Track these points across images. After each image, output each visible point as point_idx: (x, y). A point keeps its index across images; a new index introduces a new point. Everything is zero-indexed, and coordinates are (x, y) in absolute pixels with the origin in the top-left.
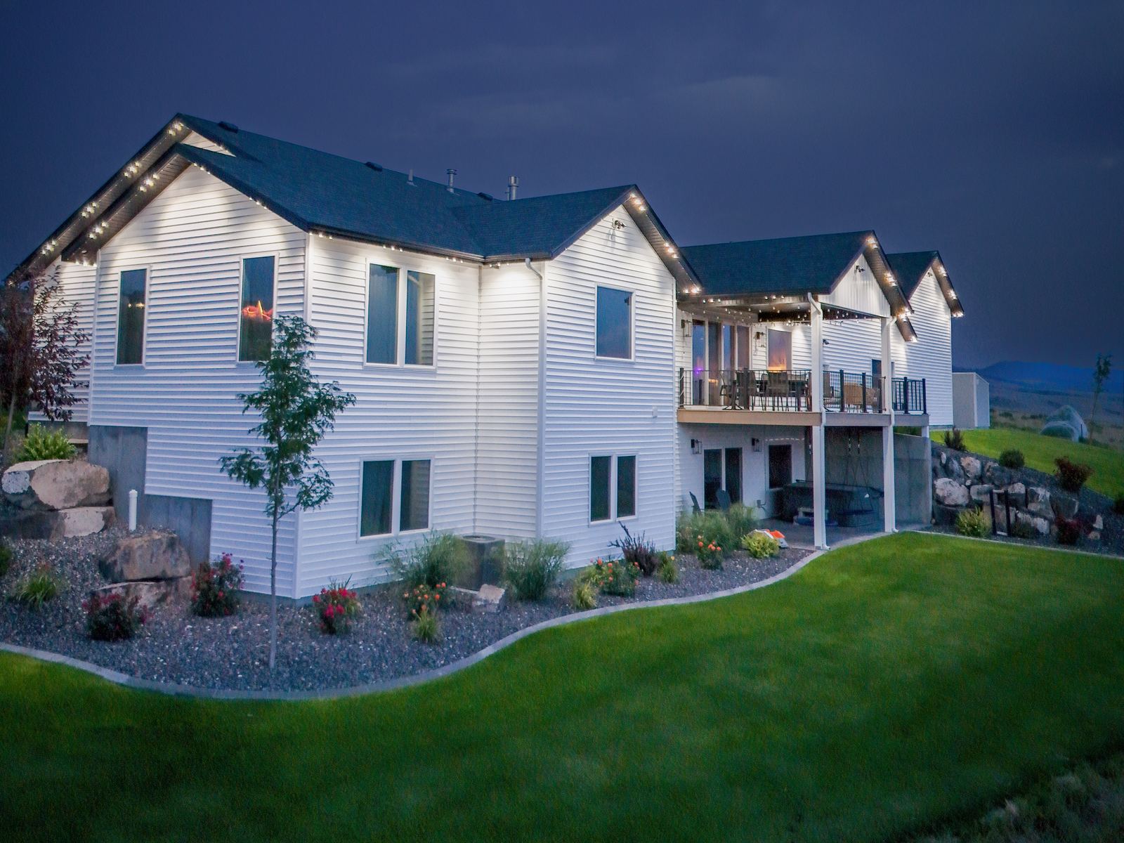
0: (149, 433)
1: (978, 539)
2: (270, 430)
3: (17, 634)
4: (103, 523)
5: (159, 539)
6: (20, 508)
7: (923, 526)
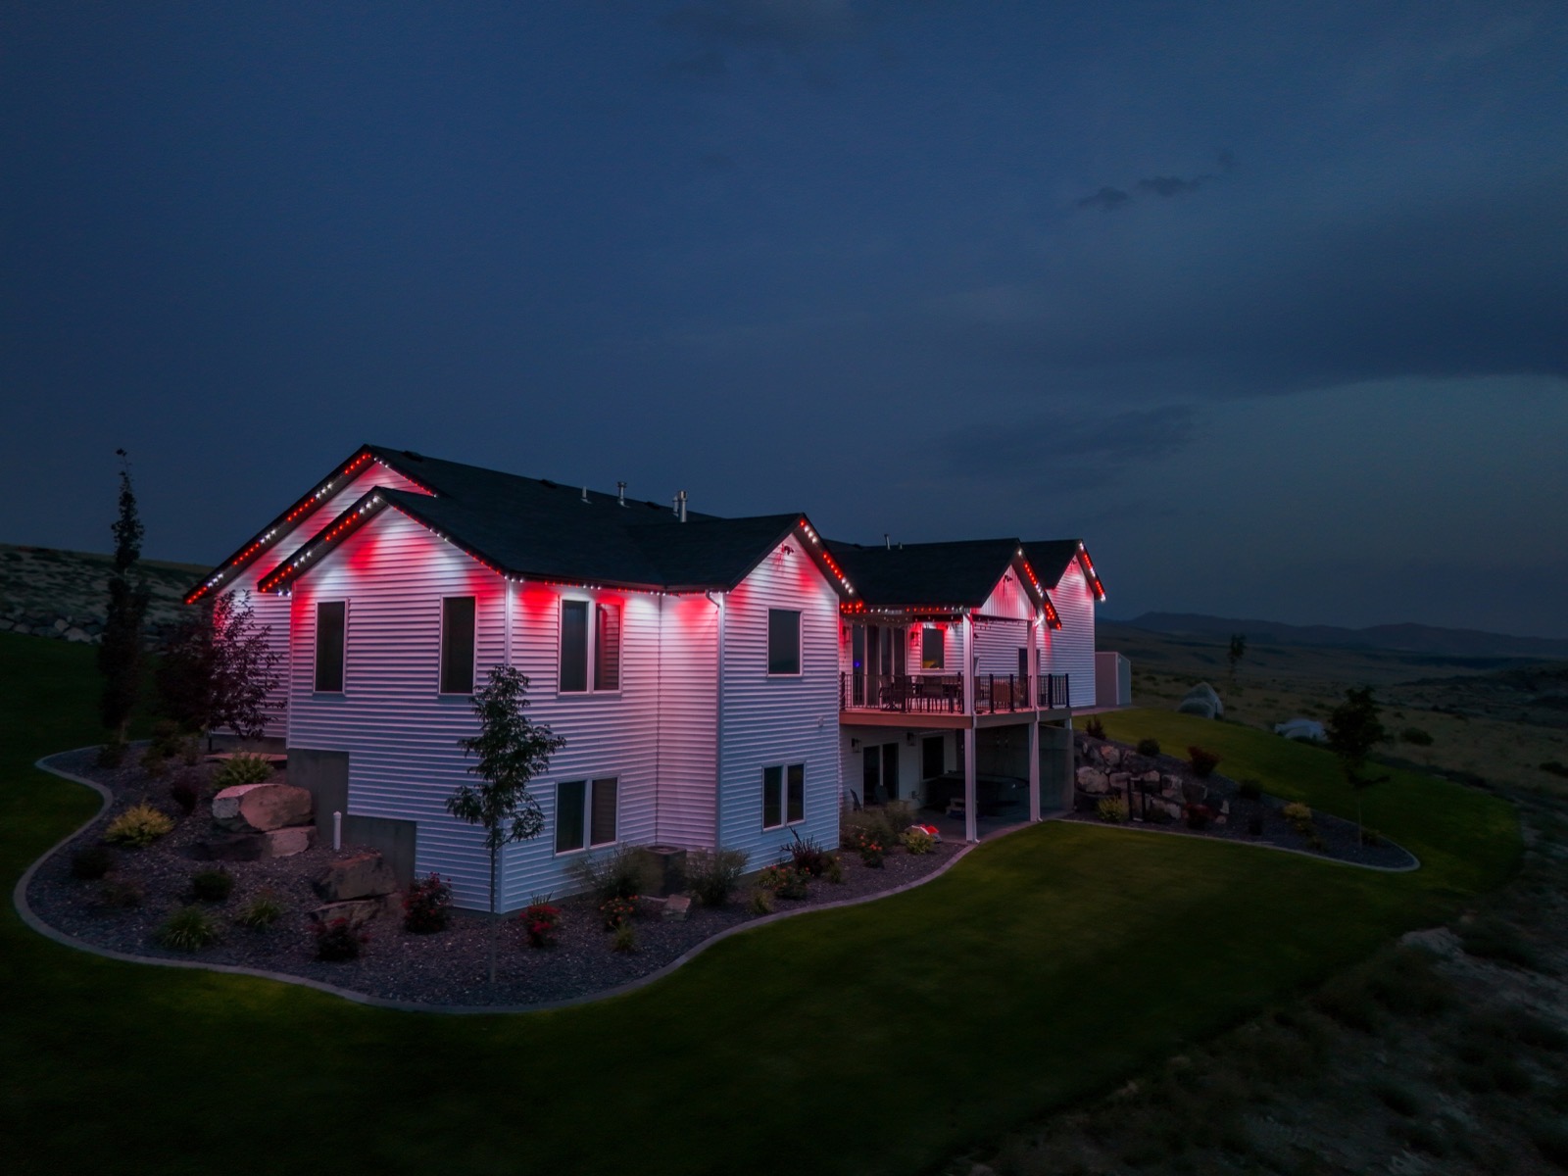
0: (351, 757)
1: (1115, 826)
2: (486, 769)
3: (250, 956)
4: (307, 842)
5: (368, 860)
6: (231, 832)
7: (1066, 814)
